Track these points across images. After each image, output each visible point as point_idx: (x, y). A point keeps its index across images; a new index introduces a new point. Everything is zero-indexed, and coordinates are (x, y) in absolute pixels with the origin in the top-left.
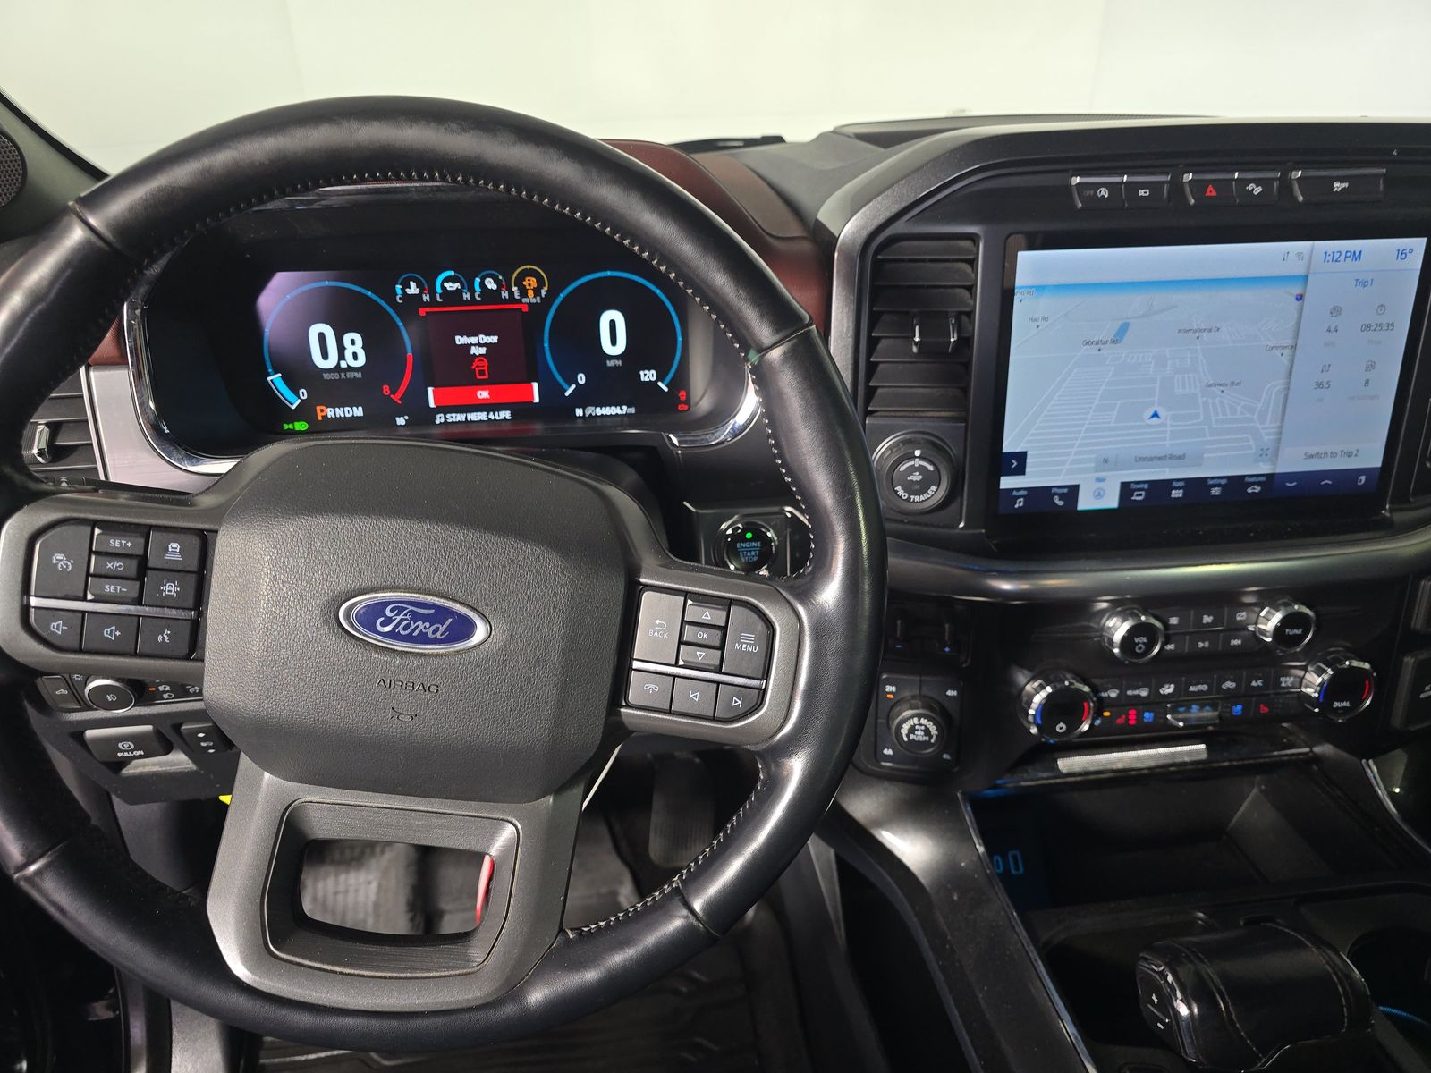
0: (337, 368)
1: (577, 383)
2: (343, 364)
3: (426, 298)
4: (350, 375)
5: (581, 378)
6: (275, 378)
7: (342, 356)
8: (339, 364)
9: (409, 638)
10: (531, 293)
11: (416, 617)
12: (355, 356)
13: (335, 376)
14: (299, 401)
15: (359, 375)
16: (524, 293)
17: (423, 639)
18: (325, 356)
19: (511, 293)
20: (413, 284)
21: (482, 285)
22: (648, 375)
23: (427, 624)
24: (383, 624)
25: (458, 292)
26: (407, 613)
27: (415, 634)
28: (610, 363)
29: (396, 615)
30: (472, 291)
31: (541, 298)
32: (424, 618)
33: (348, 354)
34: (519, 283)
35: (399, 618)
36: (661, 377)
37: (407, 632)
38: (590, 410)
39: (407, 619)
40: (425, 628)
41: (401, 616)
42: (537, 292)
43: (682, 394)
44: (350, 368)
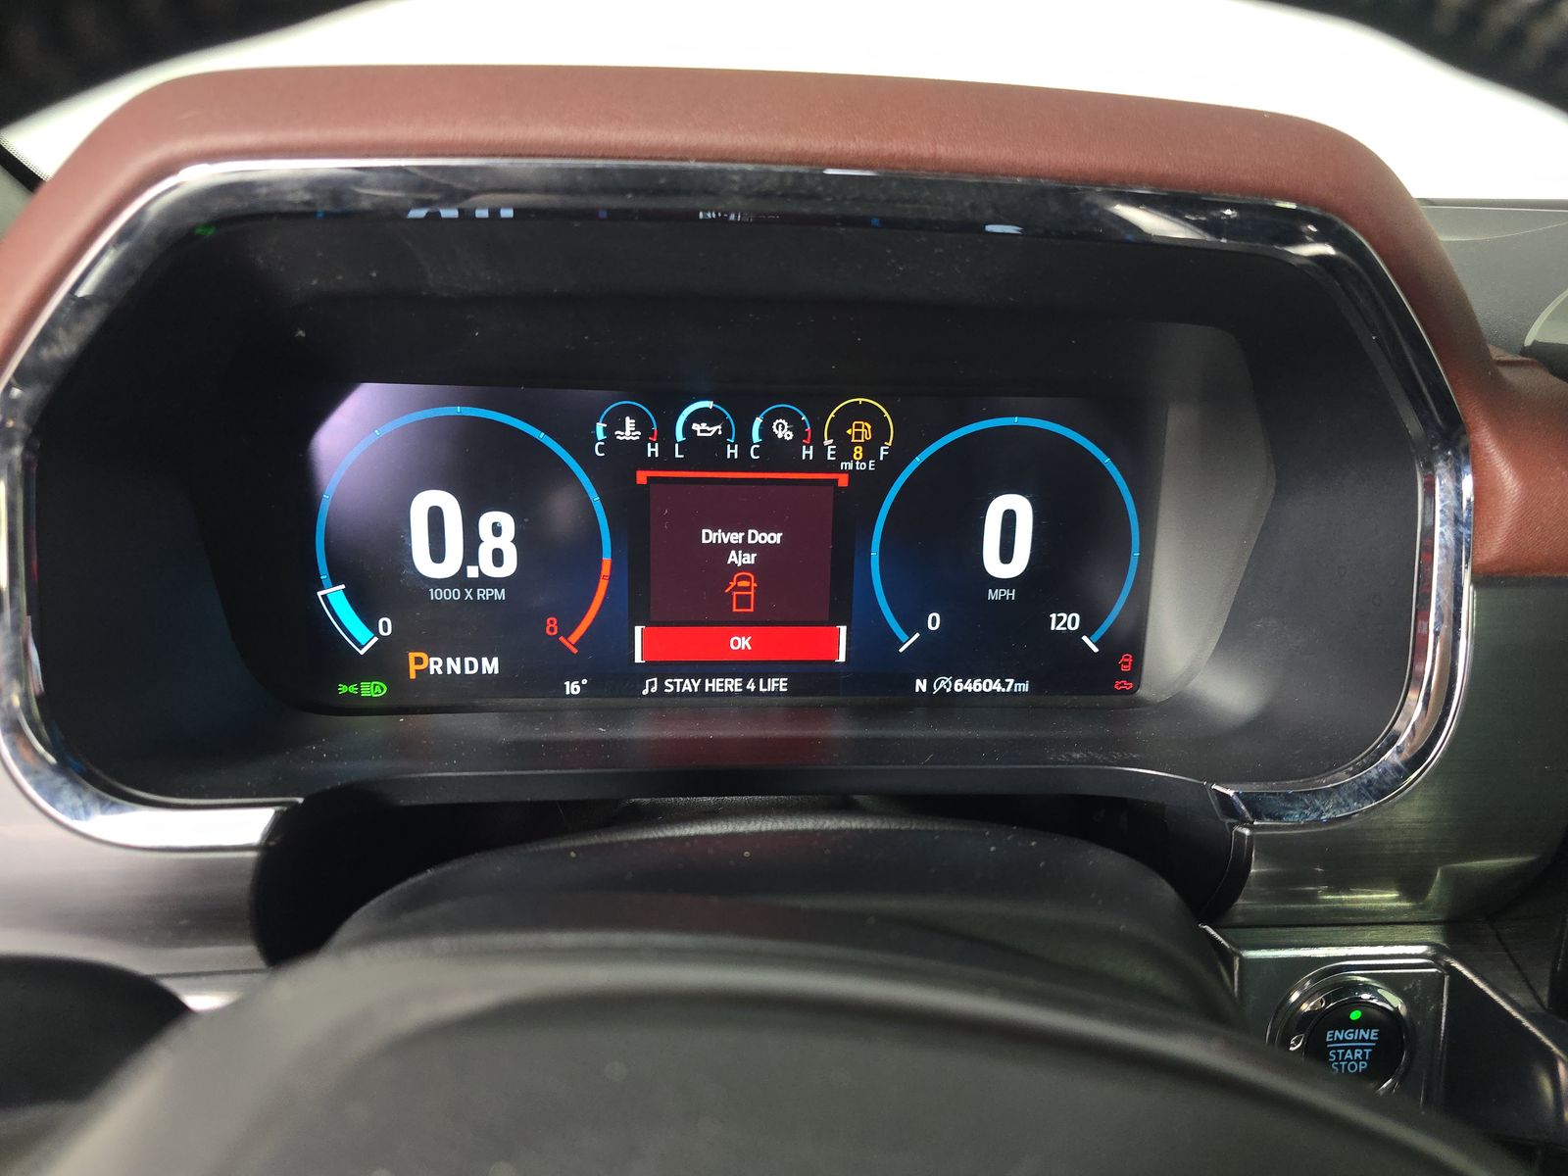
0: (459, 580)
1: (923, 628)
2: (472, 572)
3: (652, 450)
4: (484, 594)
5: (934, 621)
6: (335, 597)
7: (471, 555)
8: (463, 570)
10: (858, 451)
12: (498, 557)
13: (454, 594)
14: (376, 639)
15: (500, 595)
16: (844, 452)
18: (438, 554)
19: (821, 451)
20: (629, 423)
21: (767, 430)
22: (1066, 621)
25: (719, 442)
28: (994, 595)
30: (744, 441)
31: (878, 463)
33: (485, 554)
34: (838, 433)
36: (1087, 627)
38: (944, 683)
42: (870, 450)
43: (1126, 664)
44: (484, 581)
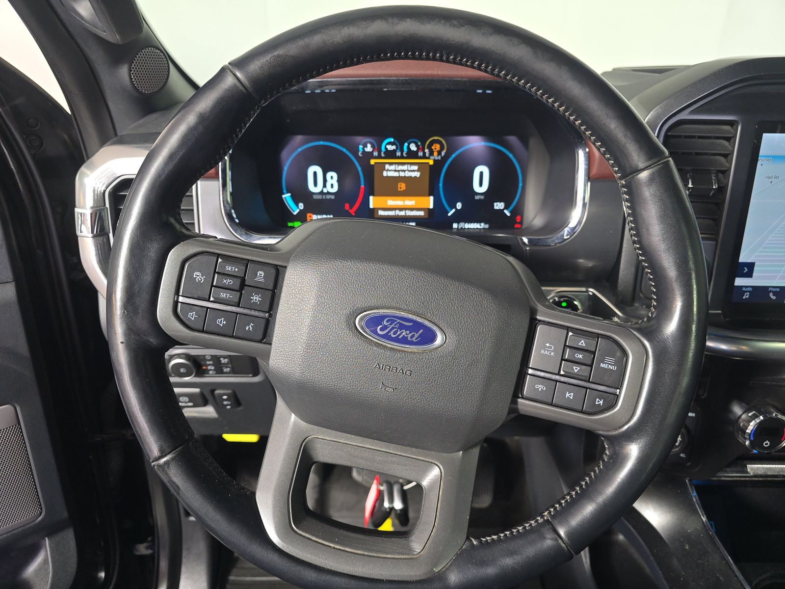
0: (322, 193)
1: (456, 208)
2: (325, 191)
3: (376, 154)
4: (328, 197)
5: (459, 206)
6: (287, 197)
7: (325, 186)
8: (322, 190)
9: (396, 340)
10: (436, 154)
11: (402, 327)
12: (332, 186)
13: (320, 197)
14: (299, 210)
15: (333, 197)
16: (431, 153)
17: (404, 341)
18: (315, 184)
19: (424, 153)
20: (369, 146)
21: (408, 147)
22: (499, 206)
23: (408, 332)
24: (381, 330)
25: (394, 151)
26: (396, 324)
27: (400, 337)
28: (477, 197)
29: (390, 324)
30: (402, 151)
31: (442, 157)
32: (406, 328)
33: (328, 185)
34: (429, 147)
35: (391, 326)
36: (506, 207)
37: (395, 336)
38: (462, 225)
39: (396, 328)
40: (406, 334)
41: (393, 325)
42: (439, 153)
43: (518, 219)
44: (328, 193)
